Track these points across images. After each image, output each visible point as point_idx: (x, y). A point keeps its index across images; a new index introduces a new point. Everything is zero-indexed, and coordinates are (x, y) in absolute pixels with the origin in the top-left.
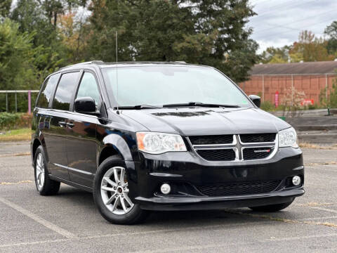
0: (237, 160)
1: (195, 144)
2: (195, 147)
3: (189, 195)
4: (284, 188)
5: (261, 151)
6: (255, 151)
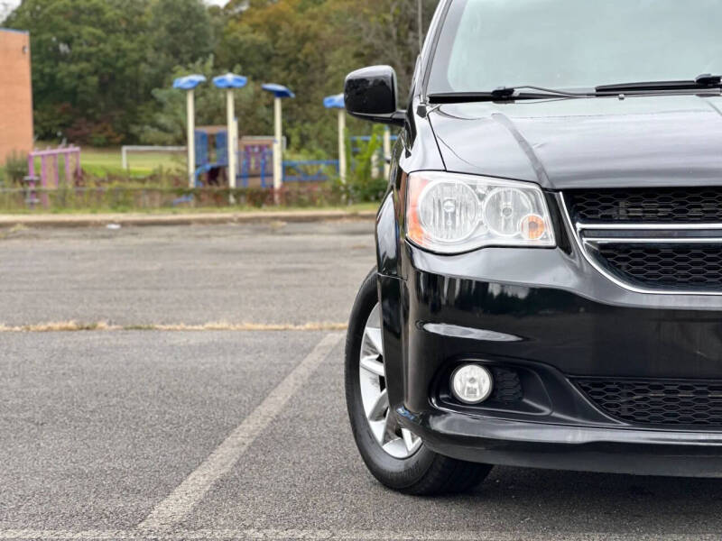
1: (582, 223)
2: (583, 230)
3: (555, 414)
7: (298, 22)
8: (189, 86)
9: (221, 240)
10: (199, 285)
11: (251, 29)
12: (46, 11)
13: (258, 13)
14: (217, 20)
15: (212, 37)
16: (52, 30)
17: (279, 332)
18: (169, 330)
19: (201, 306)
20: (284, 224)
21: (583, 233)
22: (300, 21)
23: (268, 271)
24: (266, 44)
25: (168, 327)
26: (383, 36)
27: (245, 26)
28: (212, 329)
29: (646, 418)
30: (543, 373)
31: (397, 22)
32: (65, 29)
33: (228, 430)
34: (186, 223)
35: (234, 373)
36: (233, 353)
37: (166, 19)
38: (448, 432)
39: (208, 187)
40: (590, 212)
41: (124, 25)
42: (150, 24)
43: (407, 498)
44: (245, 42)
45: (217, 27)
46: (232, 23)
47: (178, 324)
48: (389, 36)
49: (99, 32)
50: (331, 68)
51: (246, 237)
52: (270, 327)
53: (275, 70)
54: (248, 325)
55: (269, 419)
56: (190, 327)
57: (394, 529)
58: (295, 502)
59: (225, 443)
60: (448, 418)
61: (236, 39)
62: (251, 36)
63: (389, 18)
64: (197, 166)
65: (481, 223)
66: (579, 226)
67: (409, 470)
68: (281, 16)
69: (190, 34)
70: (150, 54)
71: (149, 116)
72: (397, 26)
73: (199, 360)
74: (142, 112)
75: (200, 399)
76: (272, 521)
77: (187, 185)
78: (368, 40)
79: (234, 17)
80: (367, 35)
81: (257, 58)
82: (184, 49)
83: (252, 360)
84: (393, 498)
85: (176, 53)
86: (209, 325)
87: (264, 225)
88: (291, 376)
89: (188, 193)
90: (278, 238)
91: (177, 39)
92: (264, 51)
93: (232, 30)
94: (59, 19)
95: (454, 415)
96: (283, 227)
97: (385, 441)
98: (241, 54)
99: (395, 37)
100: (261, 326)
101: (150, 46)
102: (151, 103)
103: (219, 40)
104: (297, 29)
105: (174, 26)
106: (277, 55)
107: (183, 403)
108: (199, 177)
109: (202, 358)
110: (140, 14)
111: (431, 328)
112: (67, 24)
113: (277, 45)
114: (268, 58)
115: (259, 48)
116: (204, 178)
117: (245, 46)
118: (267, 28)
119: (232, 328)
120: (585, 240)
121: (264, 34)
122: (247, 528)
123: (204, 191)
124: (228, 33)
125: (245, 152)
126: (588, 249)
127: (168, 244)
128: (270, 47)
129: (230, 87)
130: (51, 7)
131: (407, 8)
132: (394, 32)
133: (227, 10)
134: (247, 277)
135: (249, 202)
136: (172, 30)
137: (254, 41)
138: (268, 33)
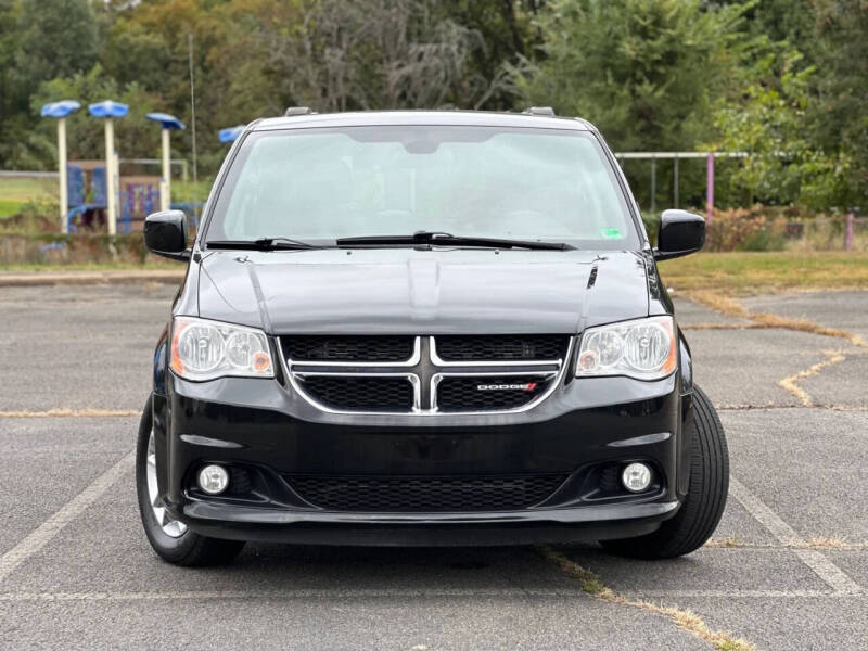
0: (417, 411)
1: (294, 360)
2: (293, 366)
3: (273, 502)
4: (584, 498)
5: (501, 387)
6: (479, 387)
7: (202, 23)
8: (60, 114)
9: (88, 305)
10: (52, 363)
11: (145, 29)
13: (153, 9)
14: (104, 17)
15: (97, 38)
17: (121, 419)
18: (11, 417)
19: (49, 389)
20: (161, 285)
21: (294, 368)
22: (205, 21)
23: (129, 346)
24: (163, 48)
25: (10, 414)
26: (295, 52)
27: (137, 27)
28: (55, 415)
29: (335, 504)
30: (265, 472)
31: (312, 35)
33: (46, 517)
34: (50, 283)
35: (65, 462)
36: (69, 442)
37: (40, 17)
38: (197, 516)
39: (83, 231)
40: (299, 352)
42: (19, 21)
43: (179, 568)
44: (137, 45)
45: (103, 26)
46: (120, 21)
47: (21, 411)
48: (302, 51)
50: (235, 86)
51: (117, 301)
52: (114, 412)
53: (174, 79)
54: (91, 411)
55: (85, 506)
56: (32, 414)
57: (158, 592)
58: (86, 573)
59: (41, 527)
60: (196, 506)
61: (126, 40)
62: (144, 38)
63: (303, 30)
64: (70, 207)
65: (224, 359)
66: (290, 362)
67: (179, 547)
68: (181, 13)
69: (69, 34)
70: (20, 57)
71: (18, 133)
72: (311, 39)
73: (35, 449)
74: (10, 127)
75: (27, 488)
76: (65, 588)
77: (59, 229)
78: (278, 56)
79: (122, 14)
80: (276, 49)
81: (153, 64)
82: (61, 52)
83: (85, 449)
84: (167, 568)
85: (51, 56)
86: (53, 412)
87: (137, 287)
88: (118, 465)
89: (60, 240)
90: (152, 303)
91: (54, 40)
92: (161, 55)
93: (122, 30)
95: (200, 503)
96: (159, 290)
97: (165, 524)
98: (132, 59)
99: (309, 53)
100: (104, 412)
101: (20, 48)
102: (21, 117)
103: (105, 42)
104: (200, 30)
105: (50, 24)
106: (176, 61)
107: (11, 492)
108: (72, 220)
109: (38, 447)
111: (185, 438)
113: (177, 49)
114: (165, 65)
115: (154, 52)
116: (79, 220)
117: (136, 50)
118: (164, 27)
119: (76, 414)
120: (294, 373)
121: (161, 35)
122: (43, 592)
123: (77, 239)
124: (116, 33)
125: (127, 192)
126: (297, 381)
127: (27, 310)
128: (168, 52)
129: (109, 116)
131: (322, 20)
132: (308, 46)
133: (114, 6)
134: (105, 354)
135: (130, 250)
136: (48, 29)
137: (147, 43)
138: (164, 35)
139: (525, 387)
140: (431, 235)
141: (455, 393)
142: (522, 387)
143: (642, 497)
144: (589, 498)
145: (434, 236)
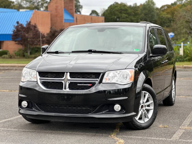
0: (64, 90)
3: (35, 110)
4: (103, 112)
5: (83, 85)
6: (78, 85)
12: (113, 10)
13: (169, 9)
14: (158, 11)
15: (156, 16)
16: (115, 15)
24: (170, 18)
27: (165, 13)
29: (47, 111)
32: (118, 15)
37: (144, 12)
41: (133, 14)
42: (140, 13)
45: (157, 13)
46: (161, 12)
49: (127, 15)
60: (21, 110)
61: (162, 16)
69: (150, 15)
81: (168, 21)
91: (146, 17)
92: (170, 19)
93: (162, 14)
94: (117, 12)
98: (163, 20)
103: (158, 17)
105: (146, 13)
110: (137, 10)
112: (119, 13)
113: (174, 18)
115: (168, 19)
117: (165, 18)
118: (171, 13)
120: (40, 80)
121: (170, 15)
124: (160, 15)
126: (40, 82)
128: (172, 18)
130: (115, 9)
133: (161, 9)
136: (145, 15)
137: (167, 17)
138: (171, 15)
139: (89, 85)
140: (92, 50)
141: (72, 86)
142: (88, 85)
143: (119, 113)
144: (105, 112)
145: (93, 50)
